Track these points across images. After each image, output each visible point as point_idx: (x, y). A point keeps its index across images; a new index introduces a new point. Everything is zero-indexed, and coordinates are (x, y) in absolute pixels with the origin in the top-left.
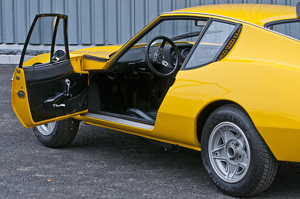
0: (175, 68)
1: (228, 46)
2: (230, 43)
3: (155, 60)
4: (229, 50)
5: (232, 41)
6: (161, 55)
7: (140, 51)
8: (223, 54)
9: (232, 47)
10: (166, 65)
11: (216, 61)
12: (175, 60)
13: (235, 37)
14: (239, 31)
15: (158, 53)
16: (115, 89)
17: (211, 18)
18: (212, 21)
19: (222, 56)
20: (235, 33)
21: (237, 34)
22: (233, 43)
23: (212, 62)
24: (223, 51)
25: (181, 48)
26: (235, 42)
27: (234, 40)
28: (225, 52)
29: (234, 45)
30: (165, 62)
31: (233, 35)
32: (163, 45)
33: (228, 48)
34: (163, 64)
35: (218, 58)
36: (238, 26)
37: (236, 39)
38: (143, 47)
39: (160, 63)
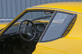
0: (34, 36)
1: (68, 28)
2: (69, 26)
3: (24, 32)
4: (69, 31)
5: (71, 25)
6: (27, 30)
7: (16, 27)
8: (65, 33)
9: (71, 28)
10: (30, 35)
11: (61, 37)
12: (34, 31)
13: (72, 22)
14: (75, 19)
15: (25, 29)
16: (4, 46)
17: (56, 11)
18: (57, 12)
19: (65, 34)
20: (72, 20)
21: (74, 20)
22: (71, 26)
23: (59, 38)
24: (65, 31)
25: (37, 25)
26: (73, 26)
27: (72, 24)
28: (67, 32)
29: (72, 27)
30: (29, 33)
31: (71, 21)
32: (28, 24)
33: (68, 29)
34: (28, 34)
35: (62, 36)
36: (74, 16)
37: (73, 24)
38: (18, 25)
39: (26, 34)
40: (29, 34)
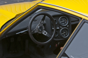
0: (52, 37)
10: (45, 35)
15: (39, 25)
17: (84, 19)
34: (43, 33)
39: (41, 33)
40: (45, 33)
